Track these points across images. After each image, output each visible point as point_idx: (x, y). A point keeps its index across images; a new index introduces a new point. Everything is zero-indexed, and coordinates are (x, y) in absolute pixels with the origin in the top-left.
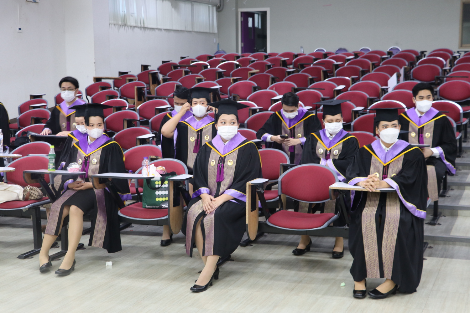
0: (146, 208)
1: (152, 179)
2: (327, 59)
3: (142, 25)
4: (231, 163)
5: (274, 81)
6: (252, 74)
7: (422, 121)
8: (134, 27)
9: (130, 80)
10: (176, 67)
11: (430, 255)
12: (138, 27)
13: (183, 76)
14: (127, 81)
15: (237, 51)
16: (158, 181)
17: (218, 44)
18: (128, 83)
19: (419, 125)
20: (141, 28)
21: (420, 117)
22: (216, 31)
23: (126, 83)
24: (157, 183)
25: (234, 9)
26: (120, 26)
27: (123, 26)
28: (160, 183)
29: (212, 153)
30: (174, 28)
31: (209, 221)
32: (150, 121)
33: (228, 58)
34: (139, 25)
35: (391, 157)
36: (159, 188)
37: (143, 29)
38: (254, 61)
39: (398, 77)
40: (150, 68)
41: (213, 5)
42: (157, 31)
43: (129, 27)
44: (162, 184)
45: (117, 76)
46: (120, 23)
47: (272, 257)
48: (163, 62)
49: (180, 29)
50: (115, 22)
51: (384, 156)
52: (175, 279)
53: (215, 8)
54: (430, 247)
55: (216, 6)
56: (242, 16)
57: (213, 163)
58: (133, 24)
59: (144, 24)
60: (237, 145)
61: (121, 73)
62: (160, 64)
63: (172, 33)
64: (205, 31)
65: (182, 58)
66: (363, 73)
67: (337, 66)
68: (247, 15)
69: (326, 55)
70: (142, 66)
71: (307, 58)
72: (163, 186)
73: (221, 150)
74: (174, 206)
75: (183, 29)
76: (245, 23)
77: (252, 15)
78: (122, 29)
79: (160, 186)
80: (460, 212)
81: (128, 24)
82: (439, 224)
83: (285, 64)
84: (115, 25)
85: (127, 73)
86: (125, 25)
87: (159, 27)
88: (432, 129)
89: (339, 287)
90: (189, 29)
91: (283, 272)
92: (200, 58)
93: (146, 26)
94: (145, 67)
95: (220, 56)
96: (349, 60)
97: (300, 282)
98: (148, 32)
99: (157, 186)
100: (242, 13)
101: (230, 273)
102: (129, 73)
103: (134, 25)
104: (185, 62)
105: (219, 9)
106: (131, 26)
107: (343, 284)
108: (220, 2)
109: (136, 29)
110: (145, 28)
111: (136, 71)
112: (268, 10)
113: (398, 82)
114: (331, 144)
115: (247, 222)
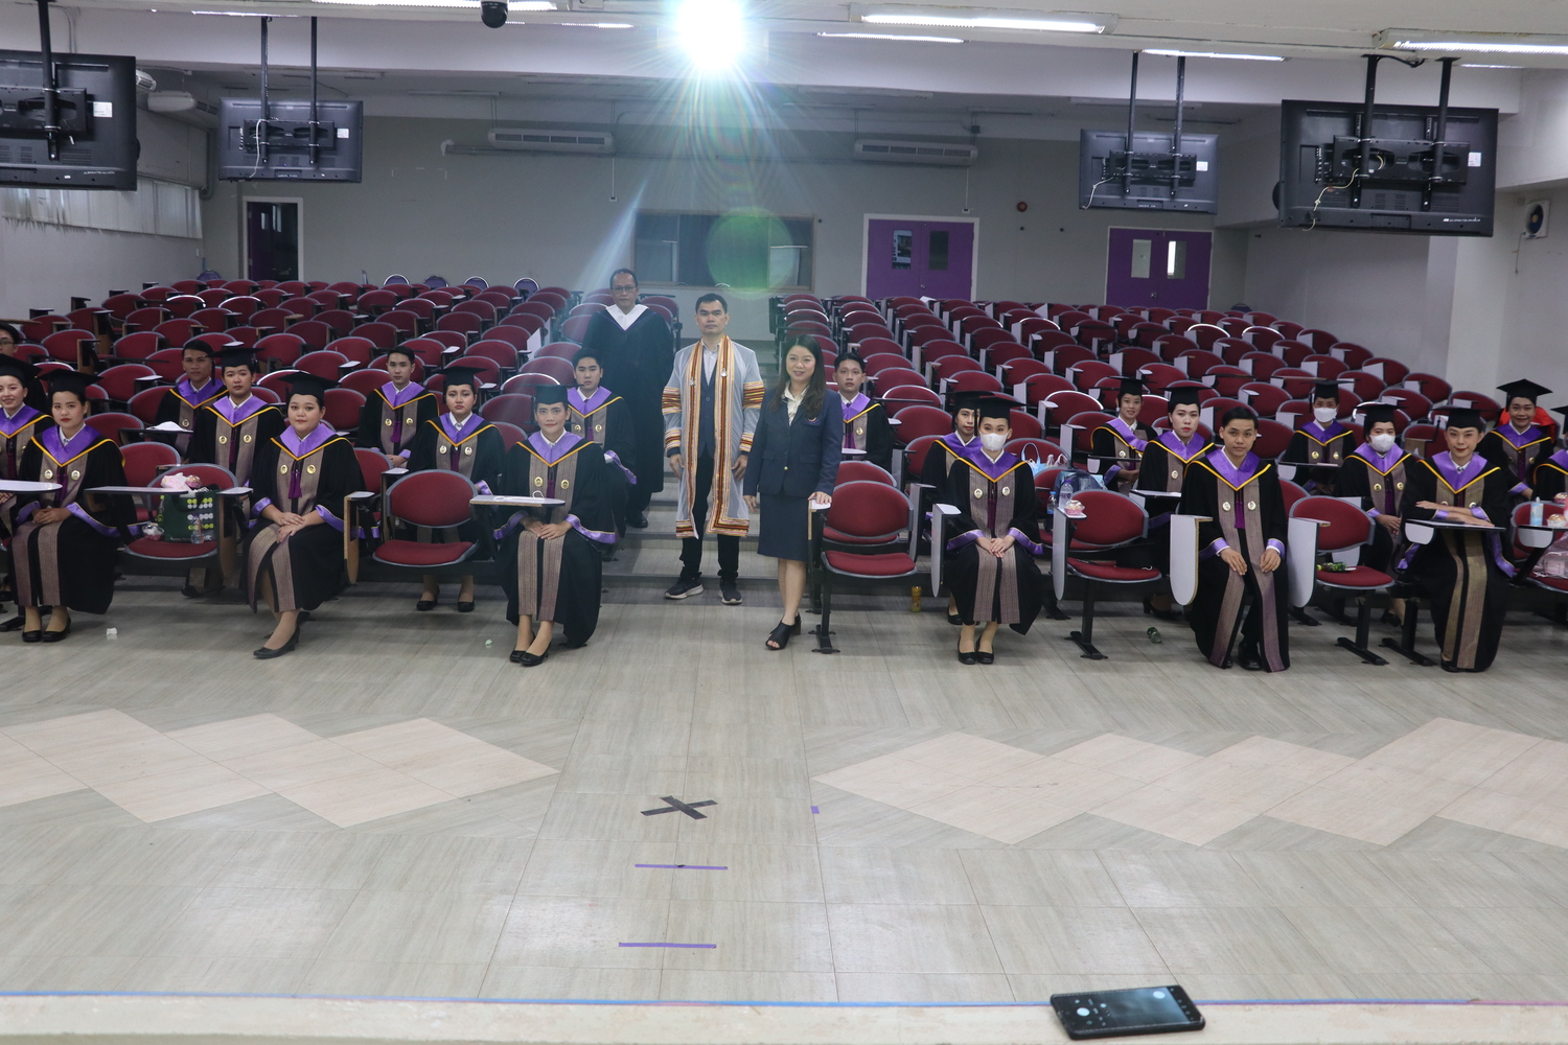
0: (171, 541)
1: (182, 496)
2: (416, 299)
3: (61, 221)
4: (312, 470)
5: (334, 335)
6: (292, 321)
7: (589, 409)
8: (46, 224)
9: (60, 327)
10: (140, 304)
11: (605, 602)
12: (53, 224)
13: (161, 323)
14: (55, 329)
15: (241, 275)
16: (192, 499)
17: (204, 259)
18: (55, 333)
19: (585, 413)
20: (58, 226)
21: (586, 401)
22: (200, 236)
23: (52, 332)
24: (189, 501)
25: (234, 196)
26: (19, 220)
27: (23, 221)
28: (195, 501)
29: (281, 455)
30: (122, 229)
31: (282, 558)
32: (129, 402)
33: (237, 288)
34: (56, 221)
35: (559, 455)
36: (193, 509)
37: (61, 228)
38: (287, 298)
39: (543, 334)
40: (89, 305)
41: (194, 187)
42: (88, 232)
43: (36, 224)
44: (199, 504)
45: (26, 317)
46: (19, 216)
47: (373, 613)
48: (112, 293)
49: (132, 230)
50: (9, 214)
51: (548, 454)
52: (230, 648)
53: (197, 193)
54: (605, 591)
55: (200, 189)
56: (249, 210)
57: (284, 469)
58: (44, 218)
59: (64, 219)
60: (319, 443)
61: (34, 313)
62: (106, 297)
63: (118, 236)
64: (180, 234)
65: (146, 286)
66: (485, 325)
67: (439, 312)
68: (256, 209)
69: (415, 291)
70: (73, 298)
71: (382, 295)
72: (201, 507)
73: (296, 450)
74: (225, 536)
75: (140, 230)
76: (254, 223)
77: (267, 208)
78: (22, 227)
79: (195, 506)
80: (644, 542)
81: (35, 217)
82: (615, 560)
83: (344, 303)
84: (7, 219)
85: (46, 312)
86: (28, 220)
87: (94, 226)
88: (605, 419)
89: (484, 646)
90: (151, 230)
91: (396, 631)
92: (182, 287)
93: (68, 223)
94: (78, 302)
95: (218, 284)
96: (458, 301)
97: (425, 644)
98: (71, 233)
99: (190, 507)
100: (249, 204)
101: (315, 637)
102: (50, 313)
103: (47, 220)
104: (155, 296)
105: (205, 195)
106: (39, 223)
107: (489, 642)
108: (208, 183)
109: (49, 228)
110: (66, 227)
111: (63, 309)
112: (299, 201)
113: (543, 344)
114: (459, 436)
115: (346, 557)
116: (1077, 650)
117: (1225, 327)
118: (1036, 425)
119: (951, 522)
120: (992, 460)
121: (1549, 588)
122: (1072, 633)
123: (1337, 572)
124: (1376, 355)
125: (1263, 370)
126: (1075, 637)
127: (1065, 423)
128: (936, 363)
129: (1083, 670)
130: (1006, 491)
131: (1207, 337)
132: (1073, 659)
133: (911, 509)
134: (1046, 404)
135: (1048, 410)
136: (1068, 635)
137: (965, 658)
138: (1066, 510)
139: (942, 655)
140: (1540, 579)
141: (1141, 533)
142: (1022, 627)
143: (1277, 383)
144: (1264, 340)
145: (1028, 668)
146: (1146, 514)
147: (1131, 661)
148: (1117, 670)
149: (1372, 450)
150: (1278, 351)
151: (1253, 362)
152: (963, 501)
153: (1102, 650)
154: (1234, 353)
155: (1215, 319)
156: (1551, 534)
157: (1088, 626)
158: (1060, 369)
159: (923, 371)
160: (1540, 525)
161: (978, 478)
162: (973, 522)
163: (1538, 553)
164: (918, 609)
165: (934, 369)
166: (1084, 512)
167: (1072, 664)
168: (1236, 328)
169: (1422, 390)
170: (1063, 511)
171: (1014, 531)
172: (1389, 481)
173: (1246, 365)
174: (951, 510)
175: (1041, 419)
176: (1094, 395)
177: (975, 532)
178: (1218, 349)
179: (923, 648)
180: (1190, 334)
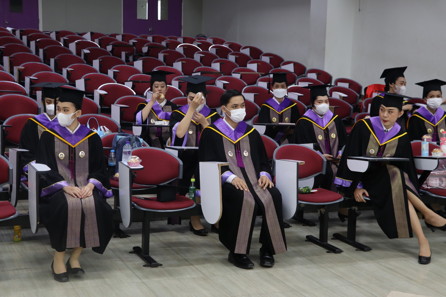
116: (140, 262)
117: (198, 45)
118: (95, 105)
119: (43, 177)
120: (71, 131)
121: (433, 195)
122: (134, 248)
123: (306, 193)
124: (286, 60)
125: (227, 69)
126: (136, 251)
127: (113, 103)
128: (21, 67)
129: (147, 277)
130: (82, 154)
131: (190, 51)
132: (138, 268)
133: (11, 168)
134: (99, 92)
135: (101, 95)
136: (131, 249)
137: (59, 278)
138: (128, 163)
139: (40, 276)
140: (427, 190)
141: (178, 175)
142: (100, 249)
143: (237, 76)
144: (222, 53)
145: (107, 280)
146: (181, 163)
147: (178, 266)
148: (170, 274)
149: (315, 114)
150: (232, 58)
151: (220, 64)
152: (51, 161)
153: (157, 259)
154: (207, 59)
155: (192, 41)
156: (436, 161)
157: (146, 241)
158: (104, 69)
159: (12, 72)
160: (427, 156)
161: (61, 144)
162: (60, 176)
163: (426, 174)
164: (20, 239)
165: (19, 71)
166: (141, 164)
167: (138, 273)
168: (205, 46)
169: (318, 78)
170: (126, 164)
171: (92, 180)
172: (327, 133)
173: (216, 66)
174: (44, 168)
175: (97, 101)
176: (128, 85)
177: (62, 183)
178: (197, 57)
179: (25, 272)
180: (179, 49)
